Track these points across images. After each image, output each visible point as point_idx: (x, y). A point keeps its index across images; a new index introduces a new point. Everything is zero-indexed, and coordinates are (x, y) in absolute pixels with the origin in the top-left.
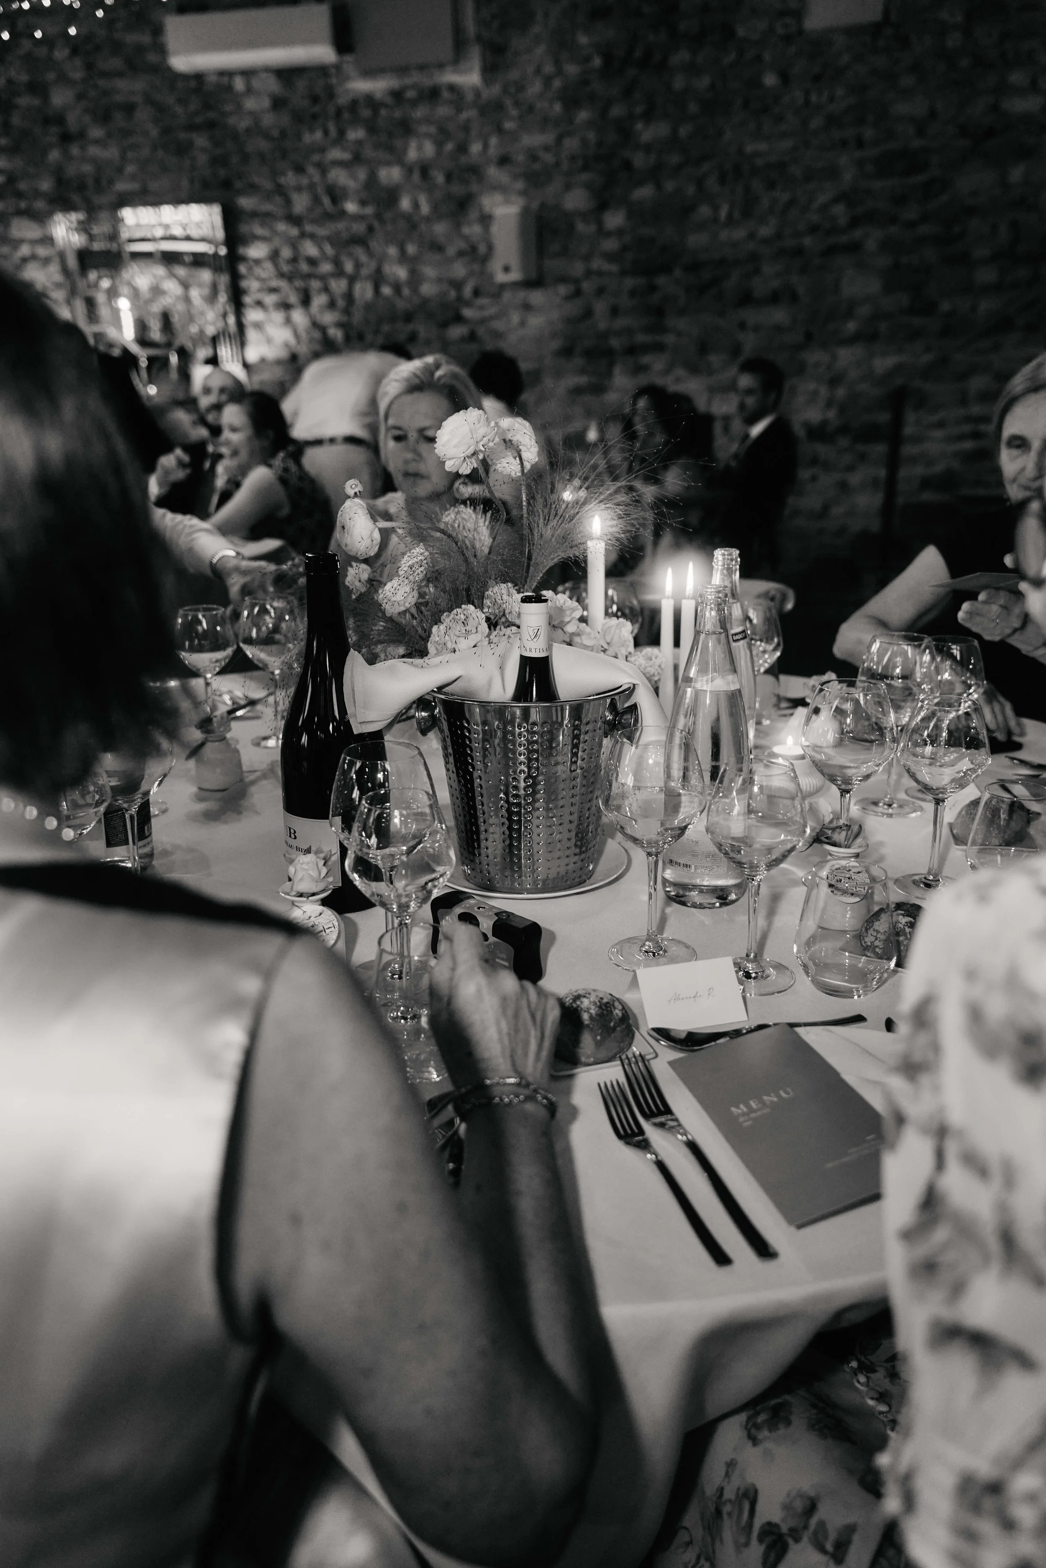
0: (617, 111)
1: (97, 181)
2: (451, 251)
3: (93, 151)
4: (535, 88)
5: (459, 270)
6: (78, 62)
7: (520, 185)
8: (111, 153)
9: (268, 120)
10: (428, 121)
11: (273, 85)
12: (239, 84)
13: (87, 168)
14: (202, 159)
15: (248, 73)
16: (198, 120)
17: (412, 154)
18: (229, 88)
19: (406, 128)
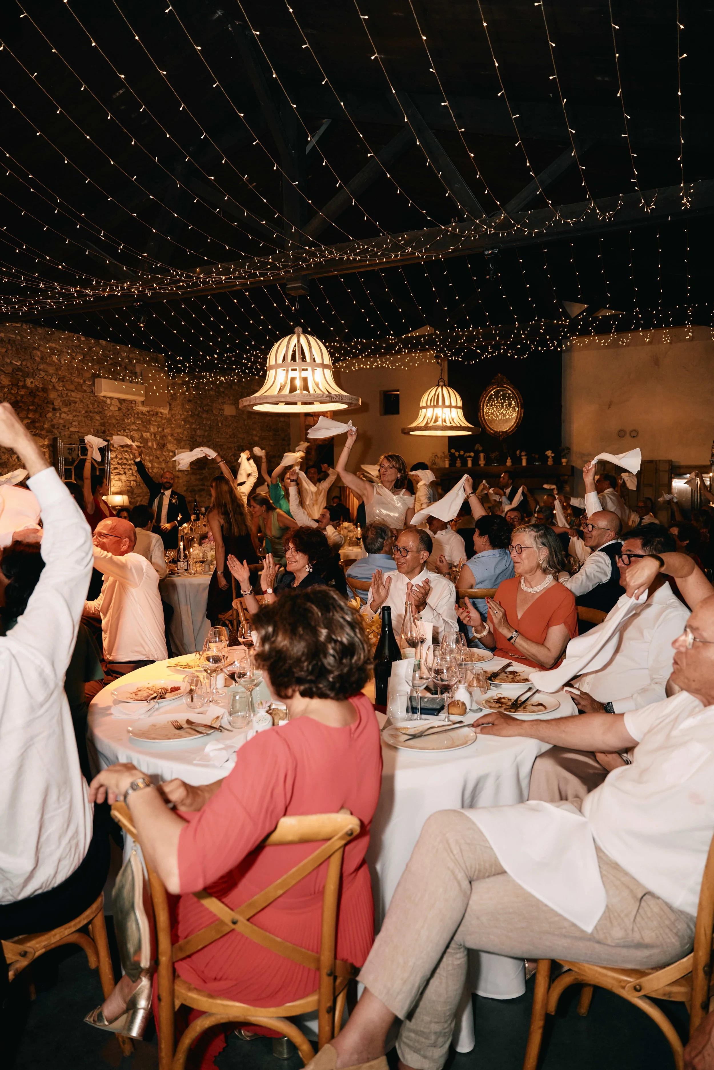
0: (194, 426)
1: (64, 426)
2: (161, 460)
3: (63, 415)
4: (178, 417)
5: (163, 465)
6: (61, 384)
7: (175, 442)
8: (70, 417)
9: (117, 414)
10: (156, 421)
11: (117, 403)
12: (108, 401)
13: (61, 421)
14: (97, 423)
15: (111, 398)
16: (96, 410)
17: (152, 430)
18: (105, 402)
19: (149, 422)
